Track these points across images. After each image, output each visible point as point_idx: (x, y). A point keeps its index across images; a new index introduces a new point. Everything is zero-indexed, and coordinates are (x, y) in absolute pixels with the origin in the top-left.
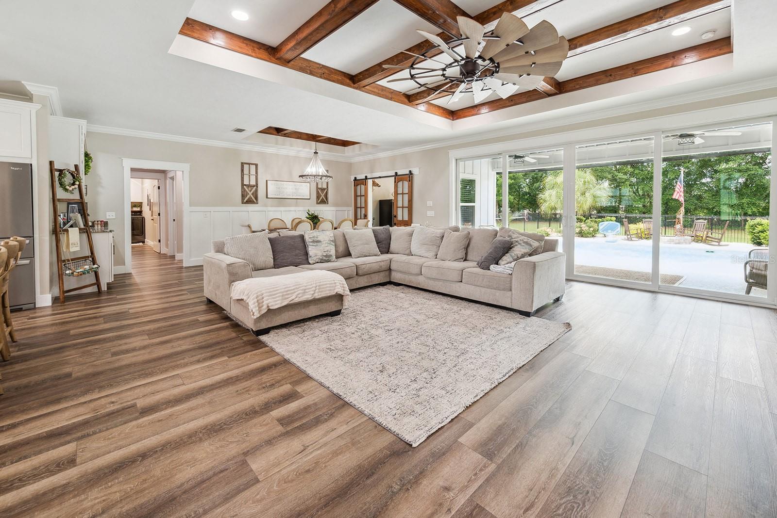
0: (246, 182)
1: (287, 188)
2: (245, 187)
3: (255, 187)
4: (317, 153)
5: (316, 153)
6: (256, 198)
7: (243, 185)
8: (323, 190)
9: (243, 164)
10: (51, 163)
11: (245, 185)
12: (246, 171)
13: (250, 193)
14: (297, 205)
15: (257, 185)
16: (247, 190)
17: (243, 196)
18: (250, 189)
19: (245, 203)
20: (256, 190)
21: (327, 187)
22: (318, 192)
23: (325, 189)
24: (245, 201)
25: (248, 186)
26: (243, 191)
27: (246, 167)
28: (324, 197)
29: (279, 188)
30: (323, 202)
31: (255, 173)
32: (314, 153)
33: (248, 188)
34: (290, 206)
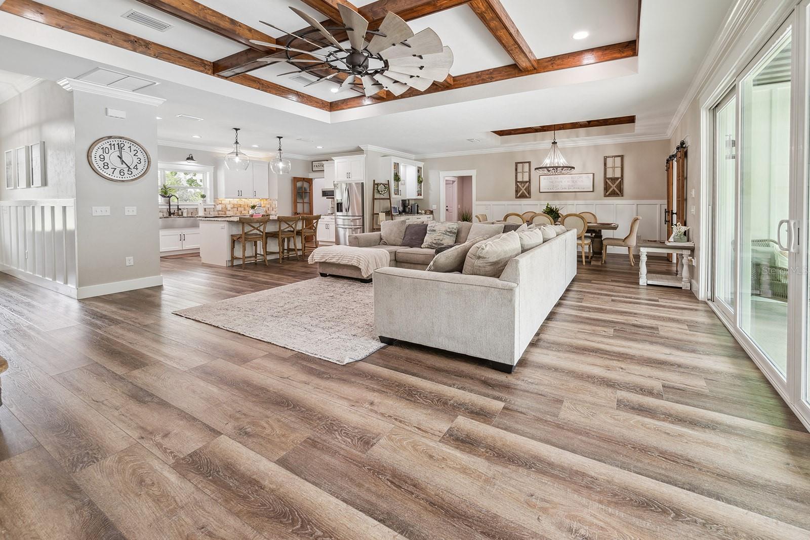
0: (519, 179)
1: (561, 182)
2: (518, 183)
3: (528, 183)
4: (556, 143)
5: (554, 143)
6: (529, 193)
7: (517, 182)
8: (614, 180)
9: (517, 164)
10: (374, 181)
11: (519, 182)
12: (519, 170)
13: (523, 189)
14: (576, 198)
15: (530, 181)
16: (520, 186)
17: (517, 192)
18: (523, 185)
19: (518, 198)
20: (529, 186)
21: (622, 176)
22: (606, 183)
23: (617, 179)
24: (518, 196)
25: (521, 182)
26: (517, 186)
27: (520, 166)
28: (615, 189)
29: (552, 182)
30: (614, 194)
31: (528, 171)
32: (553, 143)
33: (521, 185)
34: (567, 199)
